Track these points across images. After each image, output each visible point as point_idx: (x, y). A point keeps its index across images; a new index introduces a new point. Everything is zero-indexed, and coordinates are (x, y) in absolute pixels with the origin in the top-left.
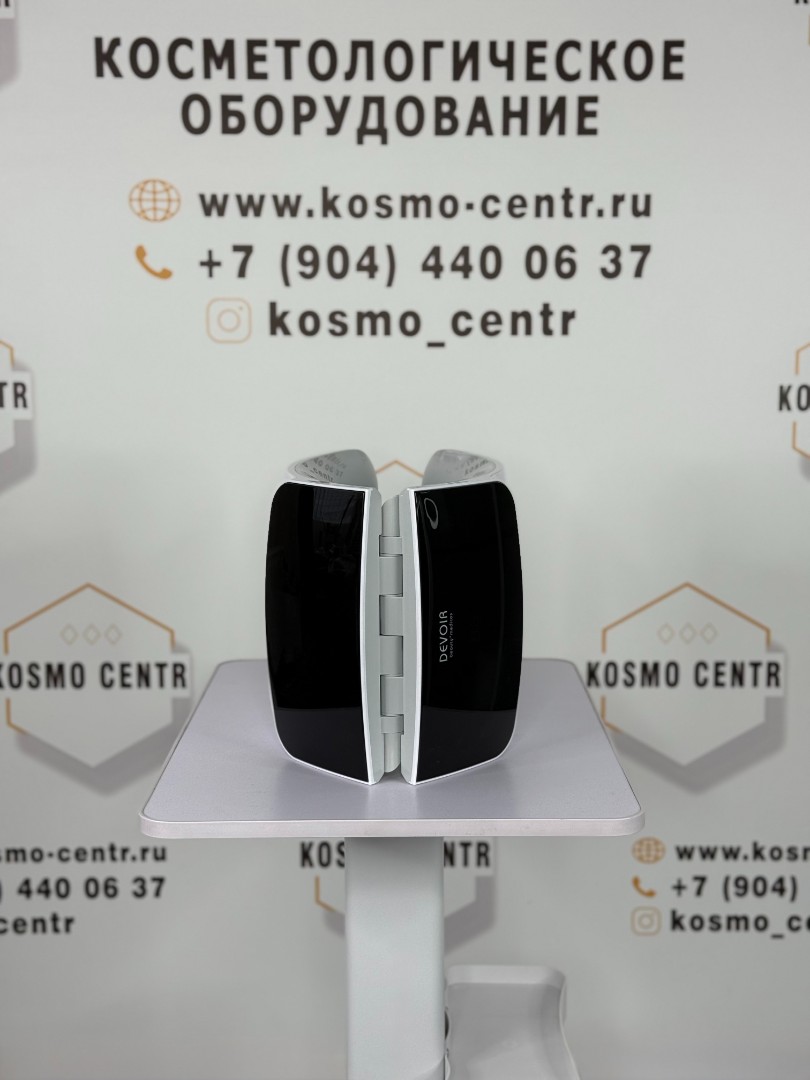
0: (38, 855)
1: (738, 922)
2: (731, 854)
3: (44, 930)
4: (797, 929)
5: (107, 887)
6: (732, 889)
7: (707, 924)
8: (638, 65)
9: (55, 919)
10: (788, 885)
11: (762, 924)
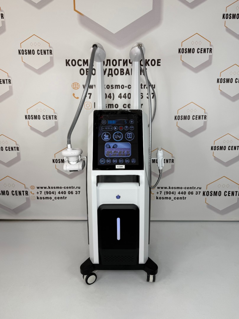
0: (61, 188)
1: (166, 198)
2: (166, 188)
3: (62, 199)
4: (176, 199)
5: (71, 193)
6: (166, 193)
7: (162, 198)
8: (153, 63)
9: (64, 197)
10: (174, 193)
11: (170, 198)
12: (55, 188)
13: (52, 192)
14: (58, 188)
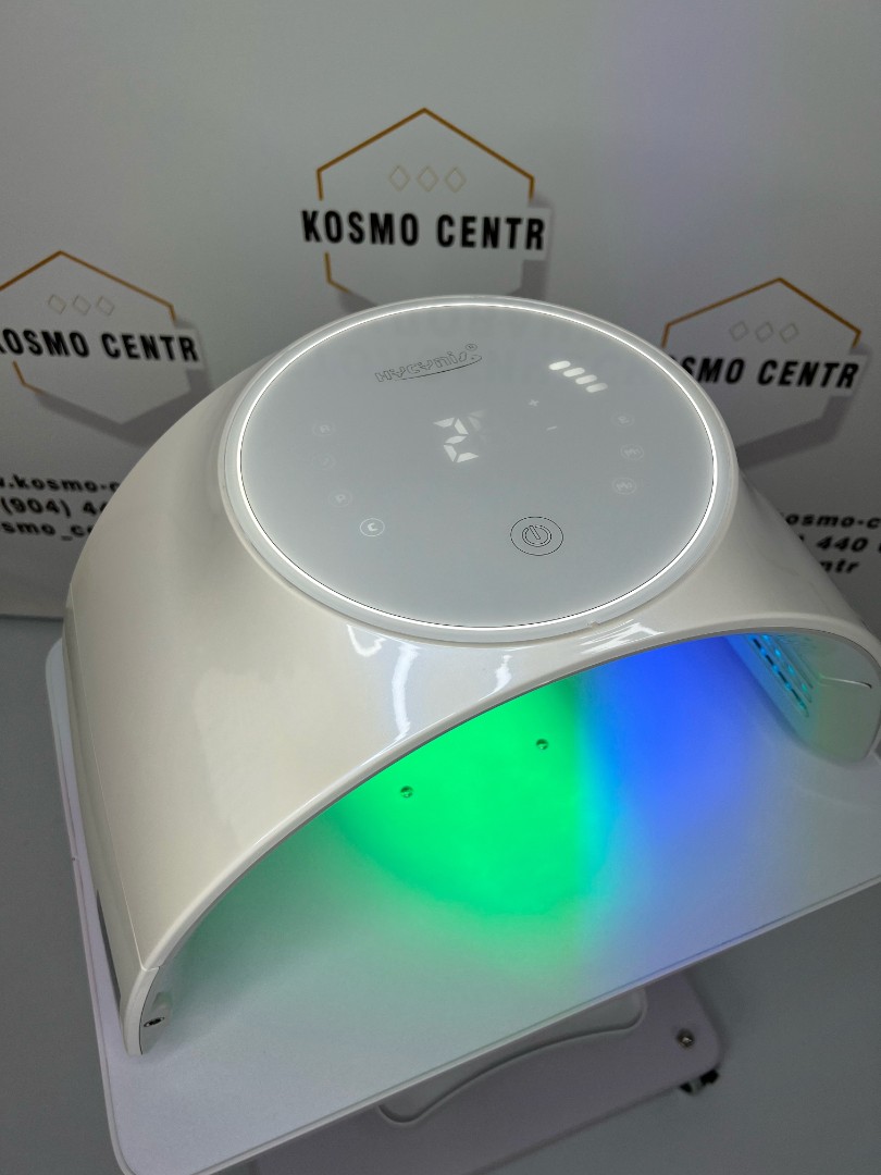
0: (91, 487)
12: (53, 485)
13: (44, 504)
14: (70, 485)
